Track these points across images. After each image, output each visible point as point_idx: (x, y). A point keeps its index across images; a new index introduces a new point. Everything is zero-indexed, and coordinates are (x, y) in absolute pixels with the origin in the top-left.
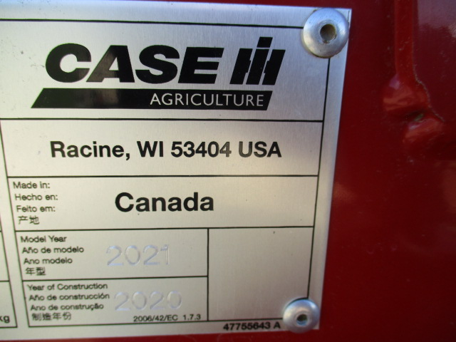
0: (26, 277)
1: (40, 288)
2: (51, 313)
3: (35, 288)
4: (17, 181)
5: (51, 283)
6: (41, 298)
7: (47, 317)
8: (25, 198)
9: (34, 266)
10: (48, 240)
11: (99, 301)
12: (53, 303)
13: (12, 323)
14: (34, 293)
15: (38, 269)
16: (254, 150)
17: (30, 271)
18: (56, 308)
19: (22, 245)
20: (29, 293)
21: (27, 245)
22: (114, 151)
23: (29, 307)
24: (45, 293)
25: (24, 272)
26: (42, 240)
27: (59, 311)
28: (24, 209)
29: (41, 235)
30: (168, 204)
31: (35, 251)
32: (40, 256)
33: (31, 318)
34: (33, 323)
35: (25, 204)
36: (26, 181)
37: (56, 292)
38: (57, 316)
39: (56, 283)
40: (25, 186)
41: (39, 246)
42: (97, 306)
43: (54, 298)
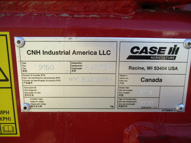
0: (119, 96)
1: (121, 99)
2: (123, 105)
3: (120, 99)
4: (120, 75)
5: (124, 98)
6: (121, 102)
7: (122, 106)
8: (122, 78)
9: (121, 94)
10: (125, 88)
11: (134, 103)
12: (124, 103)
13: (114, 108)
14: (120, 100)
15: (122, 95)
16: (172, 68)
17: (120, 95)
18: (124, 104)
19: (119, 89)
20: (119, 100)
21: (120, 89)
22: (142, 68)
23: (118, 104)
24: (122, 100)
25: (119, 95)
26: (124, 88)
27: (125, 105)
28: (121, 81)
29: (124, 87)
30: (152, 80)
31: (122, 90)
32: (123, 92)
33: (118, 106)
34: (119, 108)
35: (121, 80)
36: (122, 75)
37: (125, 100)
38: (124, 106)
39: (125, 98)
40: (122, 76)
41: (123, 89)
42: (133, 104)
43: (124, 102)
